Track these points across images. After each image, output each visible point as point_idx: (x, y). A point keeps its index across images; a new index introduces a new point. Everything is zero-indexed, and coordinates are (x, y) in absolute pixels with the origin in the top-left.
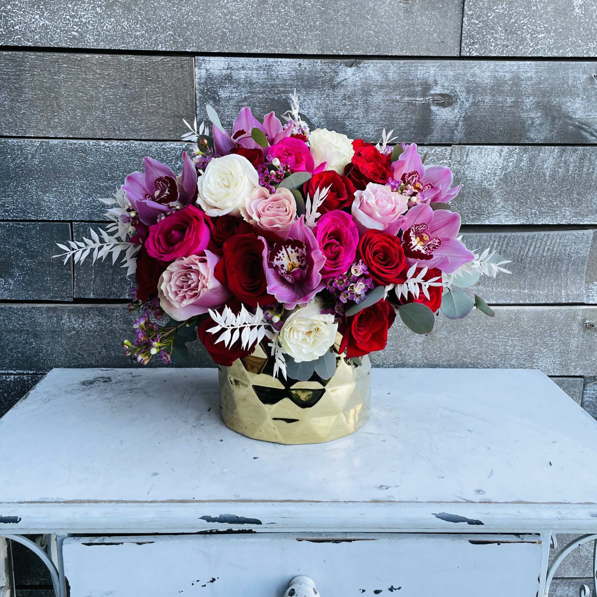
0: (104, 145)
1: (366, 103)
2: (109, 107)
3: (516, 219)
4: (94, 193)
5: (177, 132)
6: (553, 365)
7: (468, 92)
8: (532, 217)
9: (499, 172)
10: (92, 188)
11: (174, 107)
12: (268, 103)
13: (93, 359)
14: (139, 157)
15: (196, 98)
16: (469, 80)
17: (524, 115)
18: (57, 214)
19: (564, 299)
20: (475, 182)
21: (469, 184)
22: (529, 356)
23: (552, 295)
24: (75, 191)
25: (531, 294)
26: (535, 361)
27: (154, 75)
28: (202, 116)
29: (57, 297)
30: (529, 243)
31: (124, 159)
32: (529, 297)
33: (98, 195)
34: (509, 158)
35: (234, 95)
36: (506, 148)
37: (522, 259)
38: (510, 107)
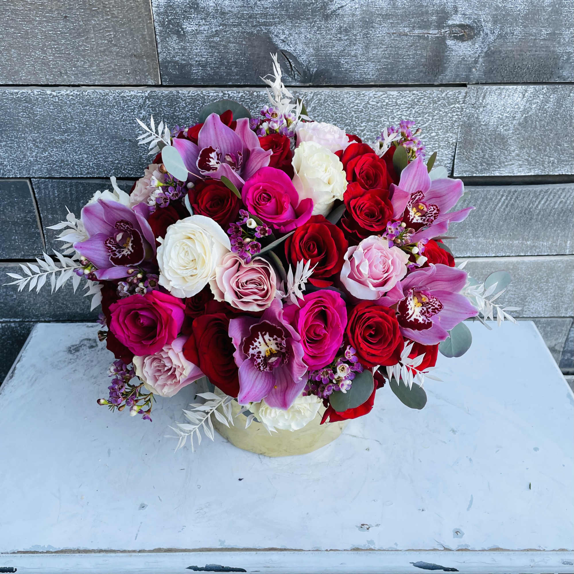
0: (51, 94)
1: (367, 37)
2: (49, 45)
3: (530, 169)
4: (50, 147)
5: (136, 75)
6: (544, 307)
7: (495, 22)
8: (549, 166)
9: (518, 116)
10: (46, 142)
11: (129, 44)
12: (245, 38)
13: (78, 308)
14: (95, 107)
15: (155, 32)
16: (497, 6)
17: (559, 50)
18: (12, 170)
19: (568, 250)
20: (489, 127)
21: (482, 129)
22: (521, 299)
23: (556, 246)
24: (27, 145)
25: (534, 246)
26: (527, 304)
27: (99, 4)
28: (165, 54)
29: (29, 255)
30: (541, 197)
31: (78, 109)
32: (531, 249)
33: (55, 150)
34: (533, 100)
35: (202, 29)
36: (531, 88)
37: (530, 211)
38: (544, 39)
